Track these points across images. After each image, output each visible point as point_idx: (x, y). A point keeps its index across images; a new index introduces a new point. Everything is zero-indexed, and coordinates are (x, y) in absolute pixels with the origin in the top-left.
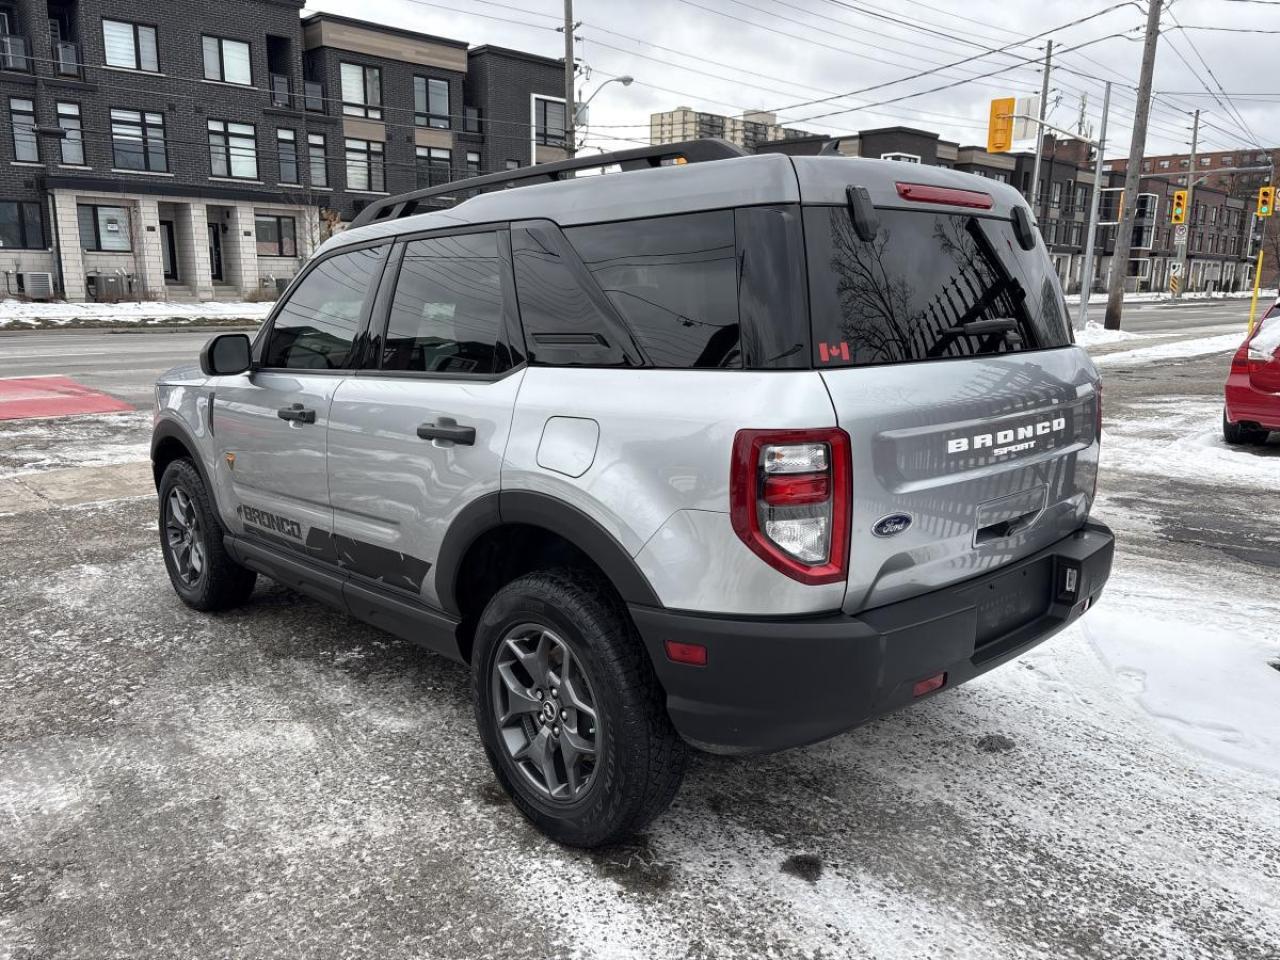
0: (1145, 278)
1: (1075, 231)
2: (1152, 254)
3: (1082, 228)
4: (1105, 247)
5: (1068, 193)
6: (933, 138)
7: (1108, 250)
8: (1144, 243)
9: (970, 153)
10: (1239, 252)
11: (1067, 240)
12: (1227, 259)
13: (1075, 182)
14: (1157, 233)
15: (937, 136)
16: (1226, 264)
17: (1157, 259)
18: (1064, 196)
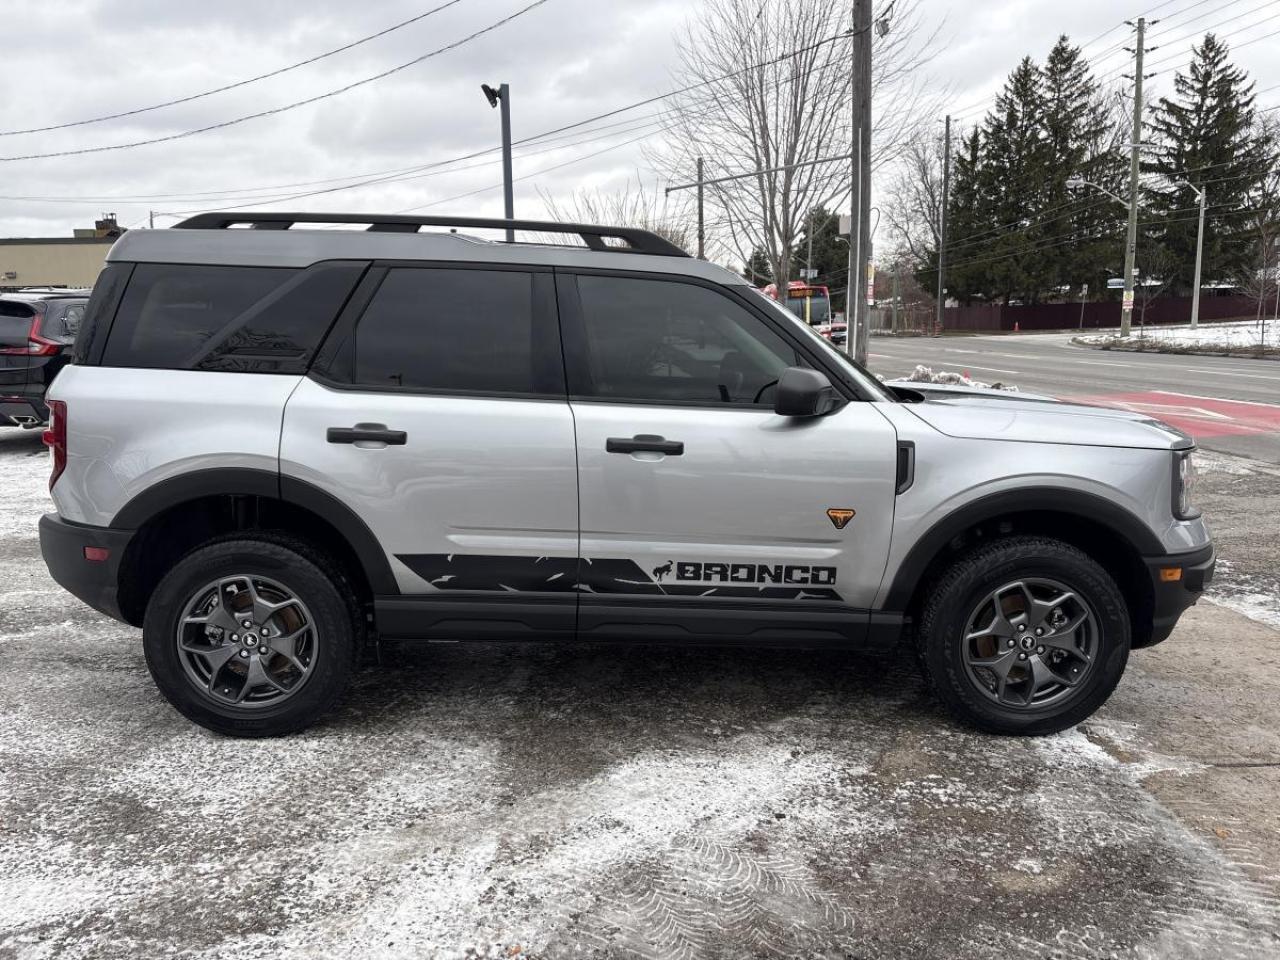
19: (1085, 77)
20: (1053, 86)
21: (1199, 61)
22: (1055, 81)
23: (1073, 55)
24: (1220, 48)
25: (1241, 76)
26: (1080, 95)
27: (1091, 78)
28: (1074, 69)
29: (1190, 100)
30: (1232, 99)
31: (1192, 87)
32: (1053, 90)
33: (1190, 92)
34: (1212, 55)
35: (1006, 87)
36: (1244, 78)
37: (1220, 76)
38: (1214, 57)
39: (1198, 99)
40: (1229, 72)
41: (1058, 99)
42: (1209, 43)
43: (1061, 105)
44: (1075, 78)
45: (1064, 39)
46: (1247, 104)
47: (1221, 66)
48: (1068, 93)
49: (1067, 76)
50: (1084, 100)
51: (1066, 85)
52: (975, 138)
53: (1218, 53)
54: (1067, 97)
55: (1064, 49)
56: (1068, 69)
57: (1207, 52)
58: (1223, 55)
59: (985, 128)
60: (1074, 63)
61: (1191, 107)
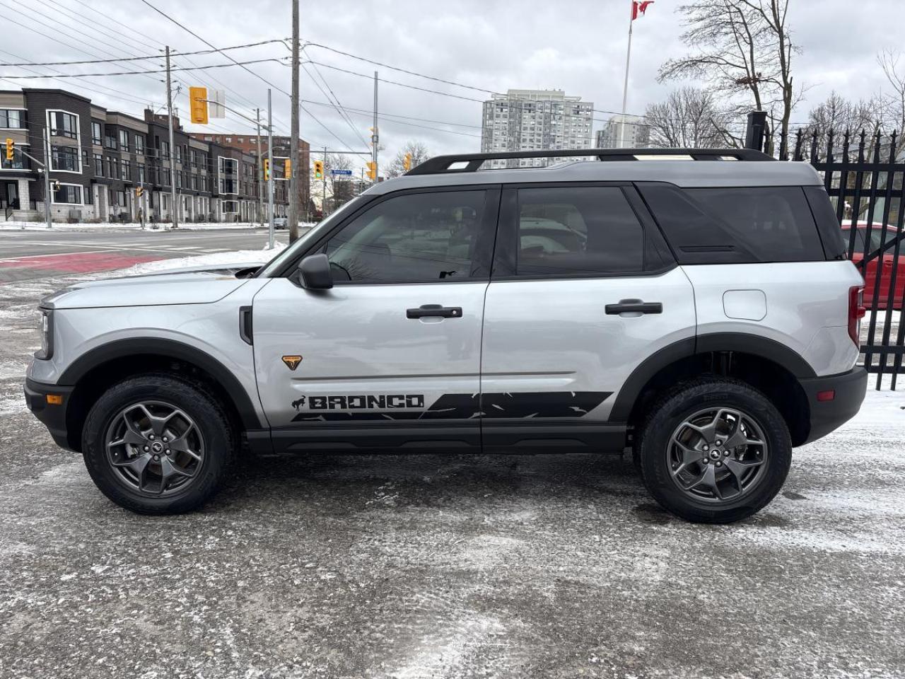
0: (237, 213)
1: (193, 180)
2: (240, 198)
3: (196, 178)
4: (212, 191)
5: (185, 153)
6: (87, 102)
7: (215, 194)
8: (234, 191)
9: (114, 116)
10: (284, 199)
11: (188, 185)
12: (279, 203)
13: (189, 146)
14: (240, 184)
15: (90, 100)
16: (279, 206)
17: (243, 201)
18: (183, 154)
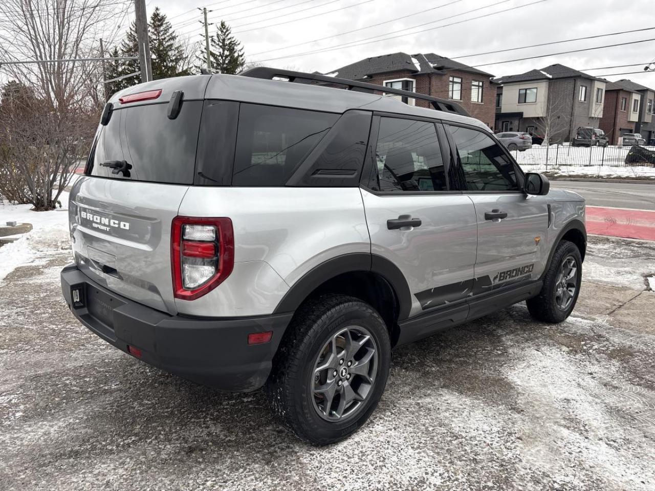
19: (171, 31)
20: (155, 33)
21: (220, 33)
22: (156, 30)
23: (163, 19)
24: (228, 28)
25: (238, 43)
26: (169, 40)
27: (173, 32)
28: (165, 26)
29: (218, 50)
30: (235, 52)
31: (218, 45)
32: (155, 34)
33: (218, 46)
34: (225, 31)
35: (131, 29)
36: (239, 44)
37: (229, 41)
38: (226, 32)
39: (221, 50)
40: (233, 40)
41: (159, 39)
42: (223, 24)
43: (161, 44)
44: (165, 30)
45: (157, 9)
46: (241, 56)
47: (229, 37)
48: (163, 37)
49: (162, 28)
50: (172, 42)
51: (162, 33)
52: (116, 52)
53: (227, 30)
54: (163, 39)
55: (158, 14)
56: (162, 25)
57: (222, 29)
58: (229, 31)
59: (122, 49)
60: (164, 22)
61: (218, 54)
